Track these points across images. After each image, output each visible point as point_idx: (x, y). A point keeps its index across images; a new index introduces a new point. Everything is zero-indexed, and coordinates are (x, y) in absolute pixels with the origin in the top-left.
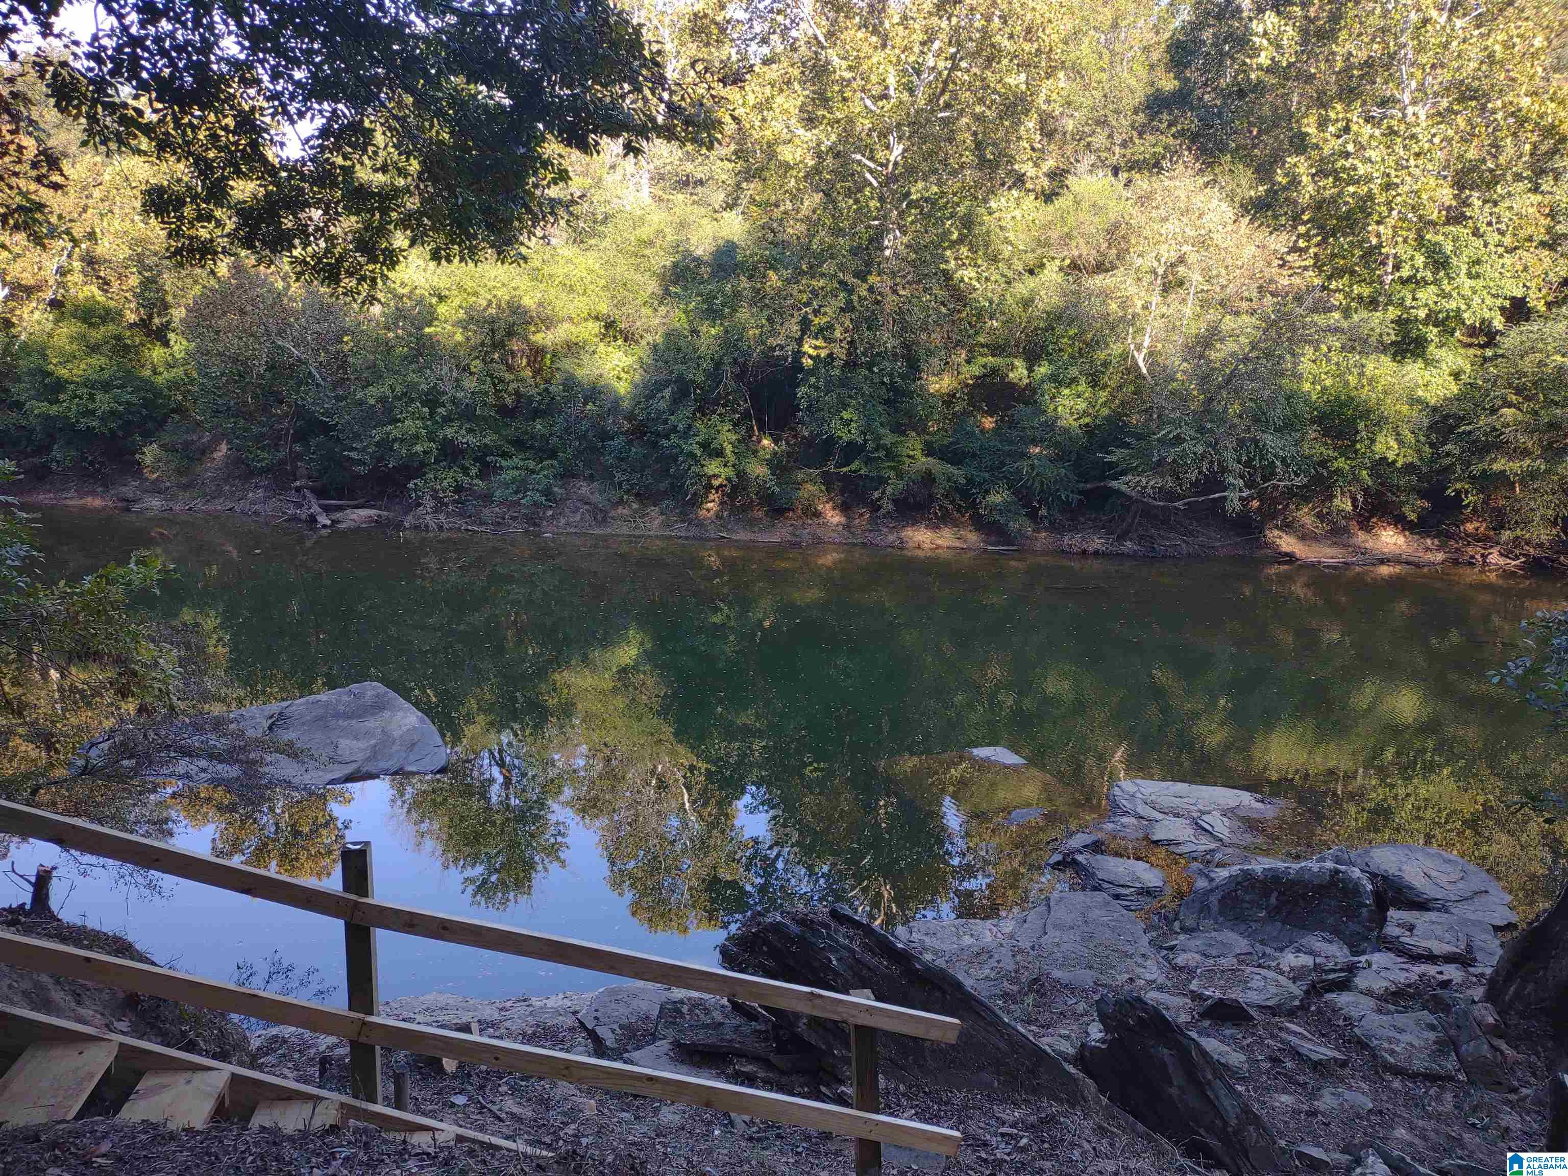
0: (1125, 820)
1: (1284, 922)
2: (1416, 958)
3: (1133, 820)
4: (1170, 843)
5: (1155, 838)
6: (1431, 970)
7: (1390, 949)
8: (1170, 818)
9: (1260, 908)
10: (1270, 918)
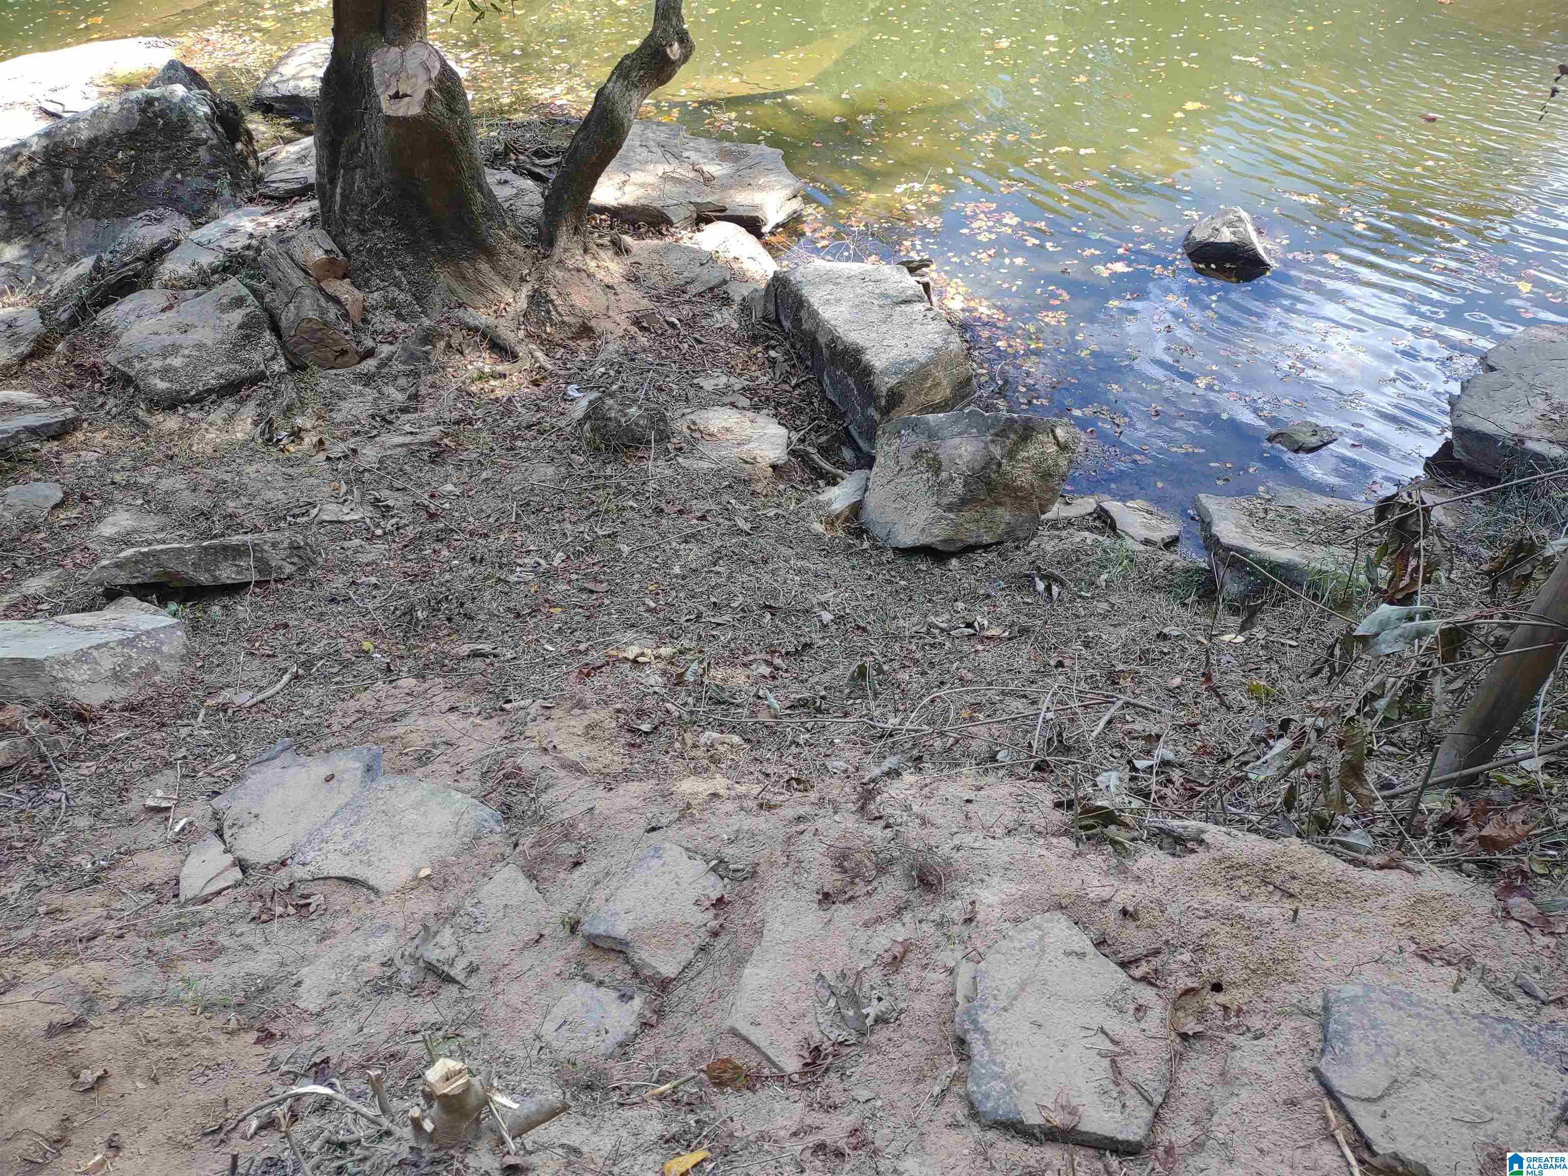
1: (97, 218)
2: (286, 199)
7: (251, 200)
9: (53, 205)
10: (76, 217)
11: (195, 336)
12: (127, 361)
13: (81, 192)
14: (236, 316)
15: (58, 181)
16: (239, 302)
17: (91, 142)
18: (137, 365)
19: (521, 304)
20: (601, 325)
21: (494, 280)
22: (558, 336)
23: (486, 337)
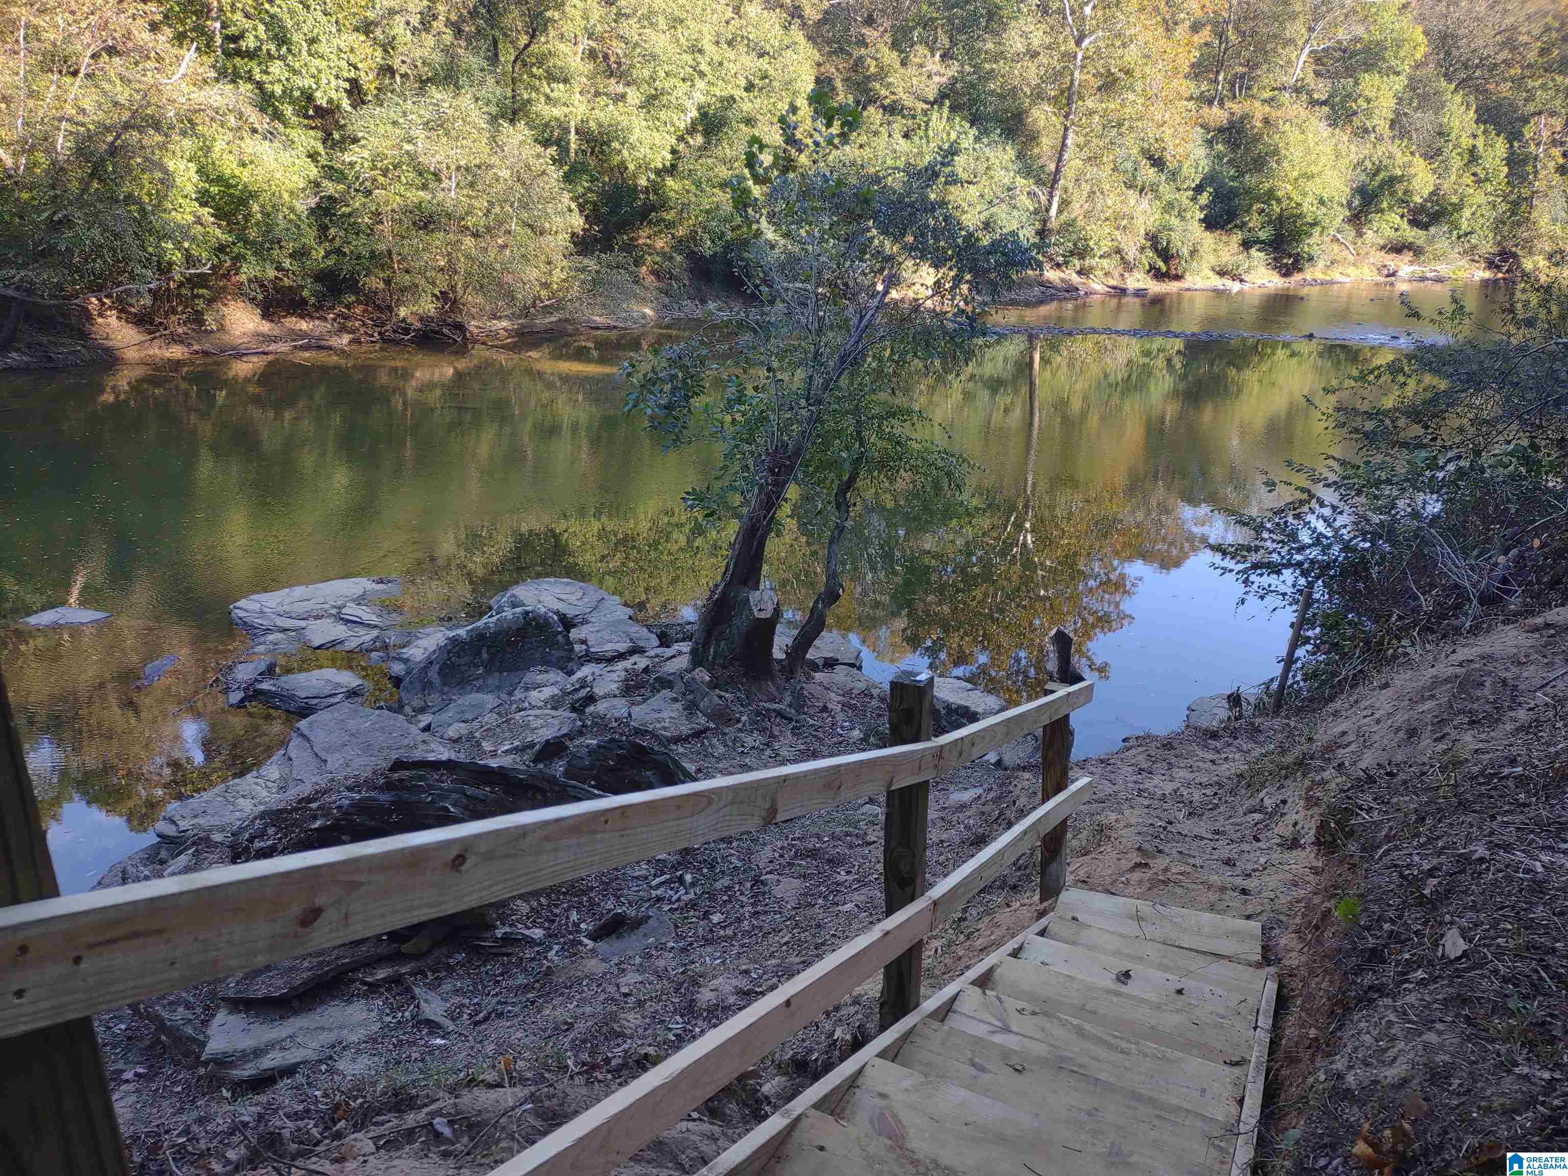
0: (271, 637)
1: (501, 672)
2: (610, 660)
3: (280, 636)
4: (334, 644)
5: (317, 643)
6: (627, 664)
7: (589, 661)
8: (311, 622)
9: (476, 666)
10: (488, 671)
11: (665, 714)
12: (644, 725)
13: (492, 659)
14: (678, 706)
15: (479, 654)
16: (676, 700)
17: (496, 634)
18: (650, 727)
19: (788, 699)
20: (830, 706)
21: (773, 689)
22: (812, 711)
23: (779, 714)
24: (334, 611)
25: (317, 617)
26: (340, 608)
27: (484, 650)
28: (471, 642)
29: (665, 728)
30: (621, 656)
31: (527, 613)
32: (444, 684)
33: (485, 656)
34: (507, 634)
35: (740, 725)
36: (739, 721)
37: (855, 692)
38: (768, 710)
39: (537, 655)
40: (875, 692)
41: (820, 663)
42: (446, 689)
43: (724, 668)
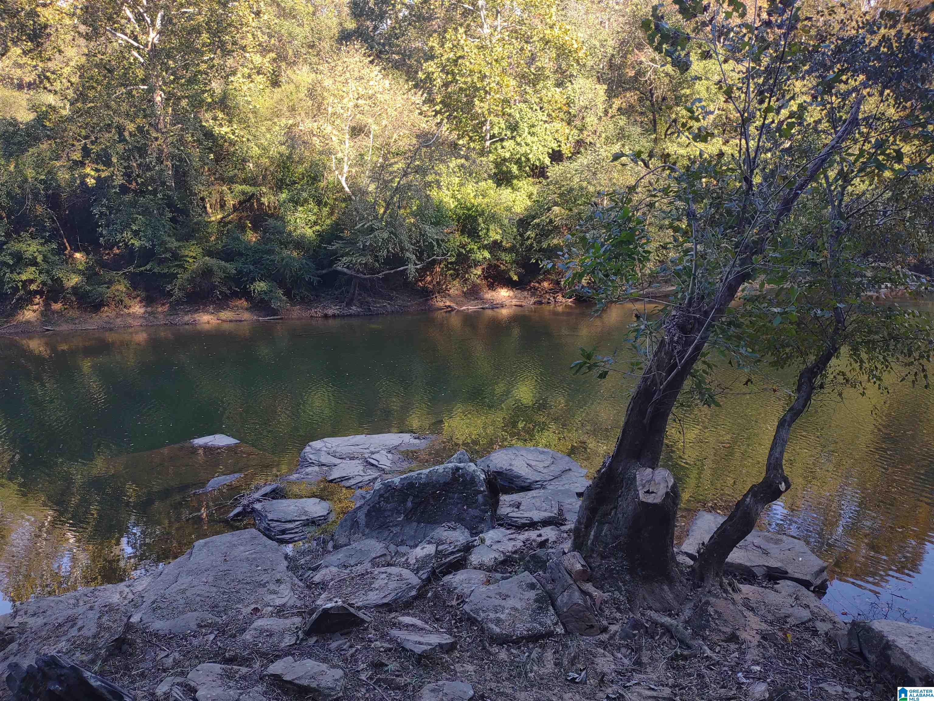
0: (309, 469)
1: (419, 522)
2: (521, 527)
3: (316, 468)
4: (342, 479)
5: (331, 478)
6: (532, 534)
7: (501, 525)
8: (348, 461)
9: (399, 513)
10: (408, 520)
11: (510, 603)
13: (414, 510)
14: (532, 594)
15: (405, 501)
16: (532, 586)
17: (425, 485)
18: (482, 615)
19: (687, 613)
20: (743, 635)
21: (670, 596)
22: (715, 637)
23: (668, 630)
24: (366, 456)
25: (352, 458)
26: (373, 453)
27: (411, 498)
28: (401, 490)
29: (498, 621)
30: (532, 525)
31: (458, 469)
32: (367, 526)
33: (409, 504)
34: (434, 486)
35: (604, 637)
36: (605, 630)
37: (791, 621)
38: (655, 623)
39: (455, 511)
40: (822, 627)
41: (759, 572)
42: (367, 531)
43: (603, 557)
